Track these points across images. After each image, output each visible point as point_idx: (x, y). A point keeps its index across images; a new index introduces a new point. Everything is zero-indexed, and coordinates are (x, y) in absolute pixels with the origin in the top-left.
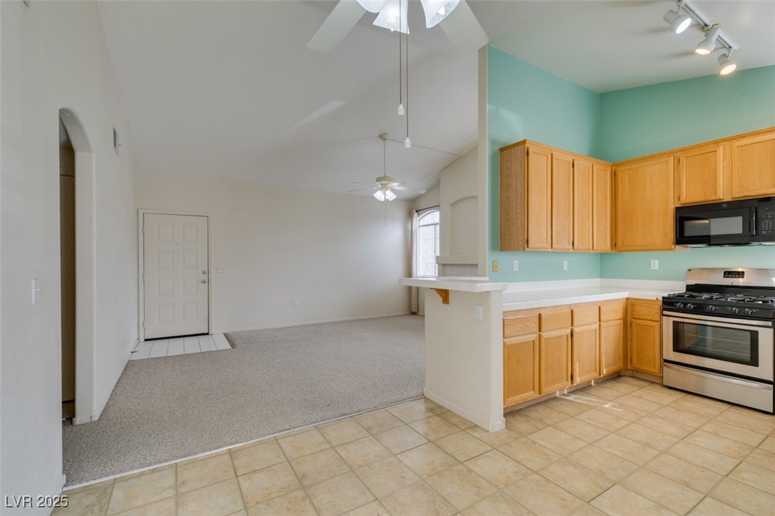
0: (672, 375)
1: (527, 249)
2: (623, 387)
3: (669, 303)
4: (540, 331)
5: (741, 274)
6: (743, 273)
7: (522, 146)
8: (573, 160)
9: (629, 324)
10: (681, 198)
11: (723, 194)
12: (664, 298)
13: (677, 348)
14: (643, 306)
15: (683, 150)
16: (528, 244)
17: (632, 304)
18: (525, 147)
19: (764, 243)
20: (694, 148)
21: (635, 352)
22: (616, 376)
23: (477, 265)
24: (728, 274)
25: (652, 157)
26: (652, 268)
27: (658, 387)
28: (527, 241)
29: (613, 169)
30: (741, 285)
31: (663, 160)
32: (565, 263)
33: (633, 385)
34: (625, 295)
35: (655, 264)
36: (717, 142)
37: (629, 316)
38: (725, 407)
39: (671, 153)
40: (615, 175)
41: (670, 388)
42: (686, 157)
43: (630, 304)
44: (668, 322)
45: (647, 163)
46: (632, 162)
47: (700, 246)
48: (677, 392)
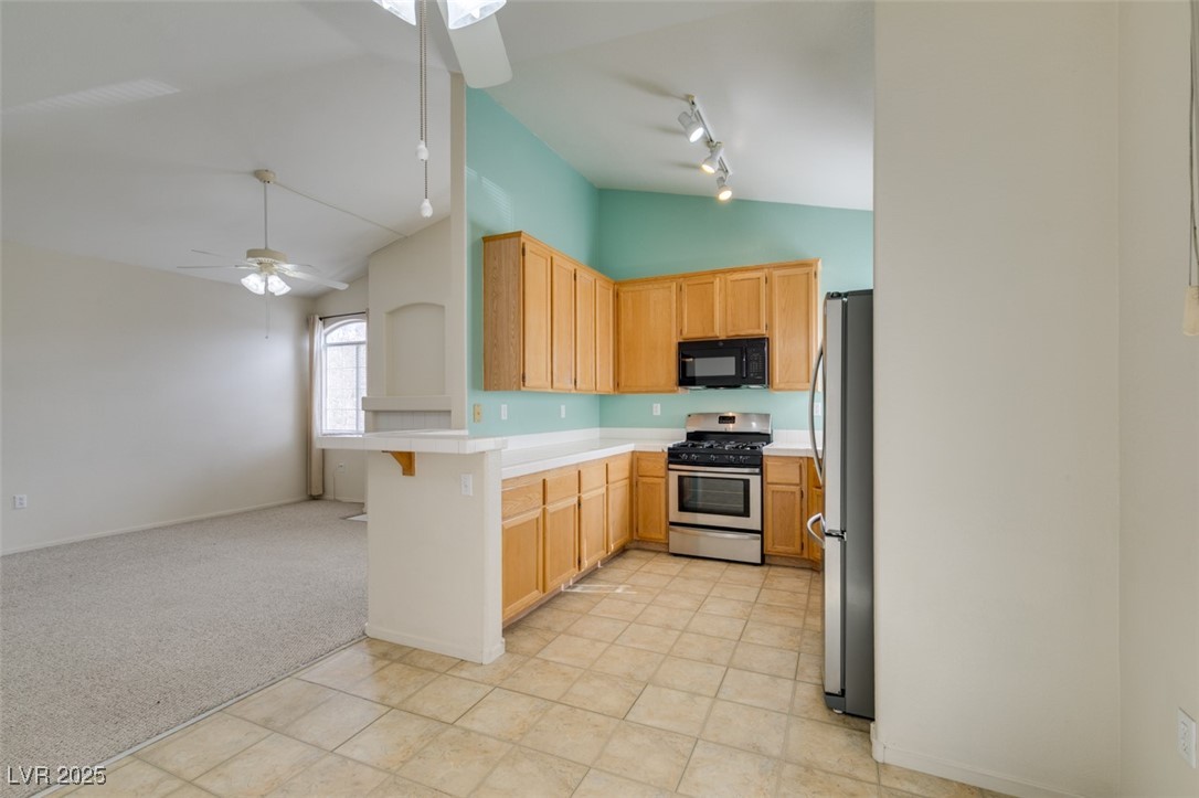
0: (678, 540)
1: (522, 388)
2: (631, 564)
3: (675, 455)
4: (544, 504)
5: (731, 419)
6: (734, 417)
7: (517, 239)
8: (575, 270)
9: (634, 481)
10: (683, 333)
11: (720, 332)
12: (669, 449)
13: (682, 508)
14: (648, 461)
15: (685, 277)
16: (524, 381)
17: (638, 459)
18: (519, 241)
19: (751, 387)
20: (694, 276)
21: (641, 518)
22: (622, 552)
23: (450, 412)
24: (724, 419)
25: (656, 280)
26: (654, 414)
27: (664, 556)
28: (524, 377)
29: (616, 288)
30: (731, 430)
31: (666, 285)
32: (563, 407)
33: (640, 558)
34: (630, 447)
35: (657, 409)
36: (714, 273)
37: (635, 474)
38: (723, 566)
39: (672, 278)
40: (617, 296)
41: (676, 555)
42: (688, 285)
43: (636, 459)
44: (673, 477)
45: (650, 286)
46: (635, 282)
47: (699, 388)
48: (682, 558)
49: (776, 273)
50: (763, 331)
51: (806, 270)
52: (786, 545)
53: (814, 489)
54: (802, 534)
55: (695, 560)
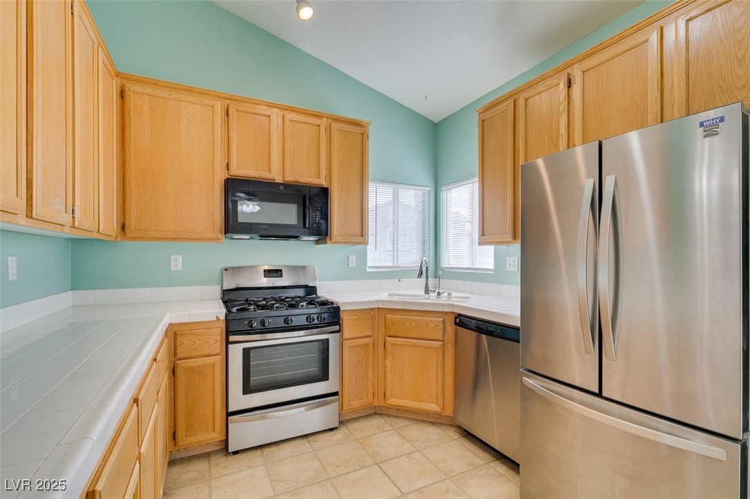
0: (244, 430)
5: (278, 272)
6: (281, 271)
9: (172, 368)
10: (230, 167)
14: (194, 335)
15: (233, 99)
17: (175, 334)
24: (270, 273)
25: (190, 90)
26: (173, 268)
31: (206, 102)
35: (177, 262)
36: (271, 106)
37: (172, 357)
39: (217, 96)
40: (122, 94)
41: (235, 453)
42: (237, 110)
43: (173, 334)
44: (236, 353)
46: (155, 84)
47: (247, 237)
48: (248, 453)
49: (335, 126)
50: (323, 181)
51: (360, 130)
52: (360, 399)
53: (388, 338)
54: (373, 383)
55: (266, 450)
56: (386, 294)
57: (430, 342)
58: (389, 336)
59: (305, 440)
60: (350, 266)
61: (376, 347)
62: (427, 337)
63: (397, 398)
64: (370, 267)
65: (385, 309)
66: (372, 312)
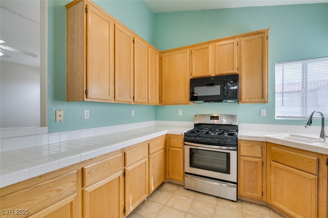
1: (86, 100)
3: (189, 137)
4: (83, 186)
6: (218, 117)
7: (82, 2)
8: (134, 38)
9: (167, 150)
10: (193, 74)
11: (212, 72)
12: (185, 133)
13: (192, 165)
14: (174, 139)
15: (193, 46)
16: (86, 95)
17: (169, 138)
18: (84, 4)
19: (228, 101)
20: (198, 45)
21: (170, 168)
24: (212, 118)
25: (179, 49)
26: (179, 115)
27: (181, 189)
28: (87, 92)
29: (160, 55)
30: (216, 123)
31: (184, 51)
32: (133, 112)
35: (180, 113)
36: (209, 43)
37: (168, 145)
39: (188, 47)
40: (161, 59)
41: (188, 190)
42: (195, 50)
43: (168, 138)
44: (187, 149)
45: (176, 52)
46: (170, 51)
47: (201, 102)
48: (192, 192)
49: (243, 39)
50: (235, 71)
51: (261, 35)
52: (252, 192)
53: (272, 162)
54: (262, 187)
55: (198, 194)
56: (288, 134)
57: (305, 173)
58: (274, 161)
59: (217, 199)
60: (262, 115)
61: (265, 165)
62: (303, 169)
63: (279, 203)
64: (277, 117)
65: (271, 143)
66: (262, 144)
